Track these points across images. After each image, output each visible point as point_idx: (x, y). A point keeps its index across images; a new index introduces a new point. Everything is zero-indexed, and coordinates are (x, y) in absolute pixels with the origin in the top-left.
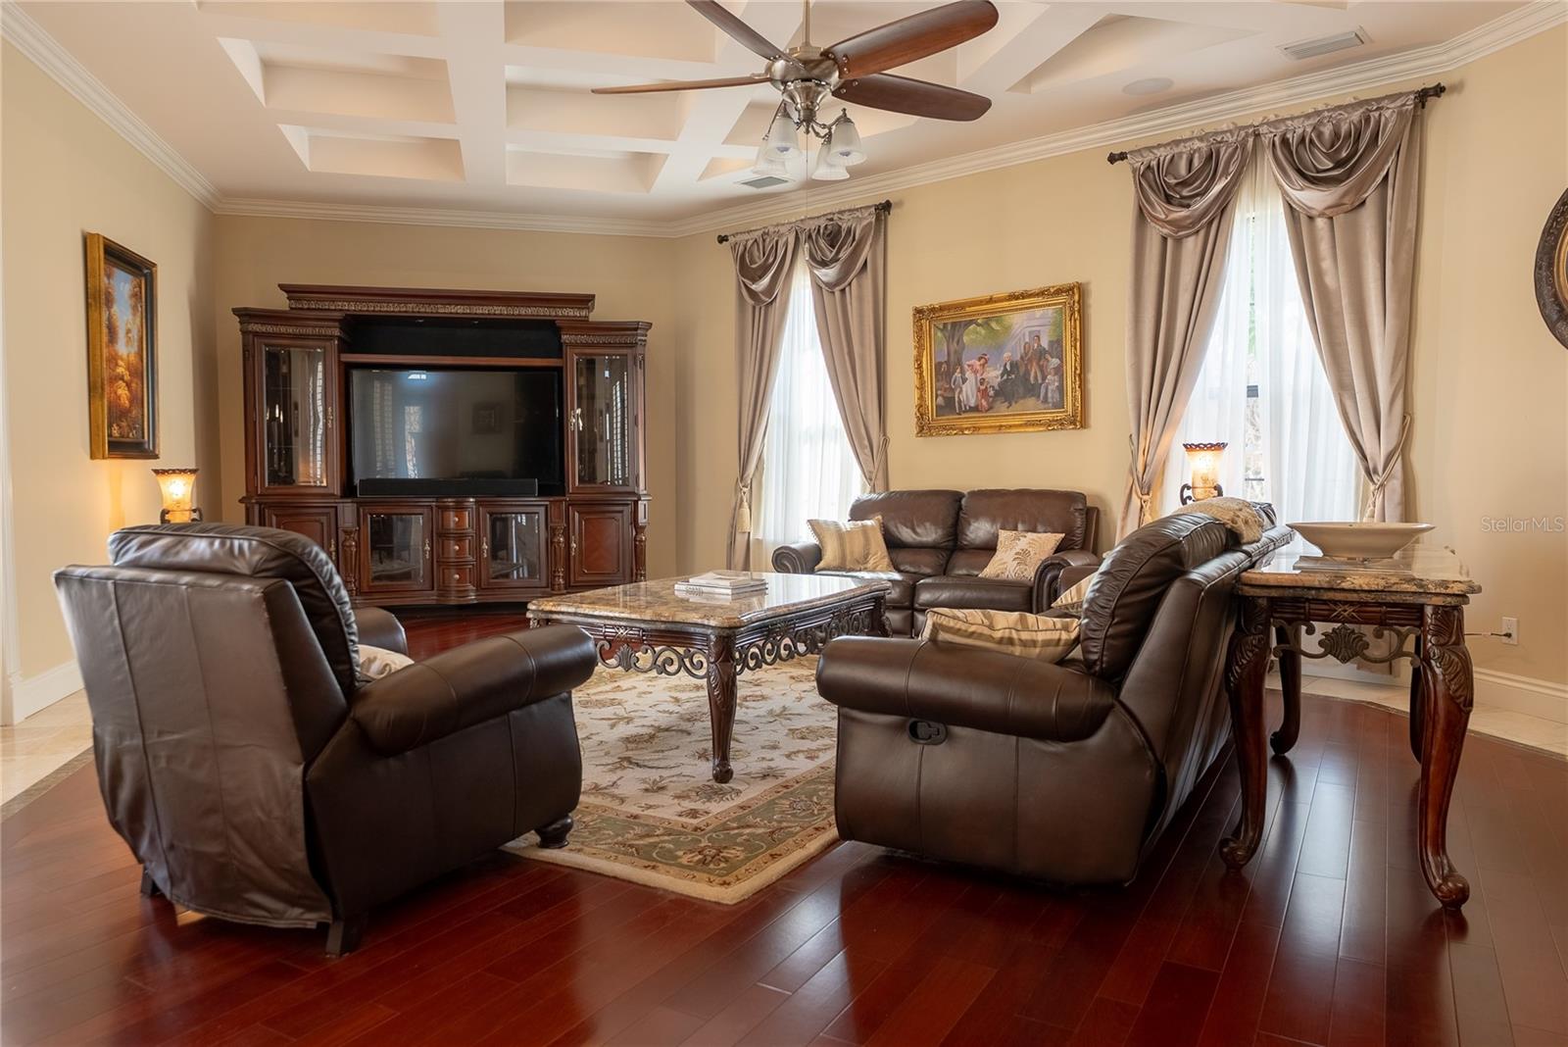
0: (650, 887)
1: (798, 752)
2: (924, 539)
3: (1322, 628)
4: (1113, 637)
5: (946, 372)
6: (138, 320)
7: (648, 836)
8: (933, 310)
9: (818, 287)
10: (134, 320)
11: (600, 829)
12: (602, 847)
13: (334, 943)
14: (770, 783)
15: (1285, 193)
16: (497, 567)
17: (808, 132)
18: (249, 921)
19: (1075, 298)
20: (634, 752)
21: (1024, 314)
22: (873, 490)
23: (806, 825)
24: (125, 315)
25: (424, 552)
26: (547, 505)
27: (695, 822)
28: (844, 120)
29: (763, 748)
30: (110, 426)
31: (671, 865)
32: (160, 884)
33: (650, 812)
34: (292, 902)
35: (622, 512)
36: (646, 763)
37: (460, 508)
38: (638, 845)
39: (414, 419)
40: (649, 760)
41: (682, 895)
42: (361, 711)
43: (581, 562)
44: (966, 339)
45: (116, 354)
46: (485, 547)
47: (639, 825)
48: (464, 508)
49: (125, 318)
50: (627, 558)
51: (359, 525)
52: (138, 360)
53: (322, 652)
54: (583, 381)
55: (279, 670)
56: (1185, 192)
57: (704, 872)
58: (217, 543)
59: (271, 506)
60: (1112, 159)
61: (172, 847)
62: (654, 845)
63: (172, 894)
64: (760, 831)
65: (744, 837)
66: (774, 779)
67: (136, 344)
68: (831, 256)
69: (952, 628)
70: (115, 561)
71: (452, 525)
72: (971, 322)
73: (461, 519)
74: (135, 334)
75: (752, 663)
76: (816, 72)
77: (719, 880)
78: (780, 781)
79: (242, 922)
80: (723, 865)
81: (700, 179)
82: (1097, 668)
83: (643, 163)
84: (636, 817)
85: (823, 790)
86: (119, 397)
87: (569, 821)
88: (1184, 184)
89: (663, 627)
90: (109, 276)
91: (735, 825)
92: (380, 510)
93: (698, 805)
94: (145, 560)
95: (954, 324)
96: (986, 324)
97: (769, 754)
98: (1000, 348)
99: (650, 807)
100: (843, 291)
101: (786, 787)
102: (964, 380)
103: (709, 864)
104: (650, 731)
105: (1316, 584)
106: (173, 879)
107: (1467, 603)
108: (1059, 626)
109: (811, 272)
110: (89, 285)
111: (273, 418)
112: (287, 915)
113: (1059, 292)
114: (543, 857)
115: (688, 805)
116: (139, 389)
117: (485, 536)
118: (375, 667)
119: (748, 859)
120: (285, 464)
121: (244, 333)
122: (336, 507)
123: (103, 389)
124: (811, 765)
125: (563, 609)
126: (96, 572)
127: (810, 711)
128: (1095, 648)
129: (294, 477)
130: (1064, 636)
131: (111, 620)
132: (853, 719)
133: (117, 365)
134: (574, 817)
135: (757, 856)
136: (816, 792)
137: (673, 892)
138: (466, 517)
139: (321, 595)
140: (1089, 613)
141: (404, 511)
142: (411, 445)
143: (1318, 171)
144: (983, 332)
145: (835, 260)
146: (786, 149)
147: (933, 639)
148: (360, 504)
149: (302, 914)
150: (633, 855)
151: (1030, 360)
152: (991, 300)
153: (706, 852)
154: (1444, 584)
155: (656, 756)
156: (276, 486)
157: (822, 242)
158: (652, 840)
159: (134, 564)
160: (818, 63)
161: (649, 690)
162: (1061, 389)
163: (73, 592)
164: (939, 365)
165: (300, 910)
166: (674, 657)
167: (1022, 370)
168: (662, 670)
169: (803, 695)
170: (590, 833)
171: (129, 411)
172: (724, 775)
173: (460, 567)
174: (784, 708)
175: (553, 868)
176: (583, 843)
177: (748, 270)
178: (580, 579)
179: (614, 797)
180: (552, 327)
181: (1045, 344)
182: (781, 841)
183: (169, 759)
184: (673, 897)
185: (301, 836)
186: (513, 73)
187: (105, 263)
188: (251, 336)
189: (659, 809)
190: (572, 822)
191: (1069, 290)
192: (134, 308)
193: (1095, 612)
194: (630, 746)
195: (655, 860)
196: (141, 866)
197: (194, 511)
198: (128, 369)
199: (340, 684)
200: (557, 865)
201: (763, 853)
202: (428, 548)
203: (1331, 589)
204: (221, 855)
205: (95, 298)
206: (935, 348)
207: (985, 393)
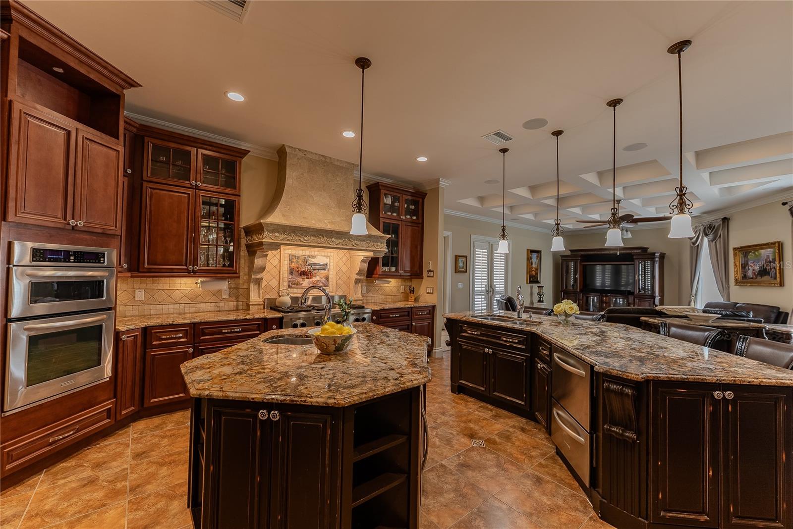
5: (744, 266)
6: (537, 261)
8: (739, 248)
9: (709, 241)
19: (780, 246)
21: (765, 250)
22: (724, 300)
24: (534, 260)
26: (628, 297)
30: (531, 278)
44: (749, 257)
45: (533, 267)
52: (537, 267)
67: (537, 264)
68: (710, 233)
71: (604, 300)
72: (750, 252)
86: (533, 274)
95: (747, 252)
96: (755, 253)
100: (716, 242)
102: (749, 269)
110: (528, 257)
113: (772, 244)
116: (537, 272)
117: (612, 303)
123: (529, 273)
144: (753, 255)
151: (767, 264)
152: (756, 246)
162: (776, 273)
164: (742, 265)
167: (765, 268)
171: (535, 276)
180: (631, 255)
181: (771, 260)
187: (531, 253)
191: (778, 243)
198: (535, 269)
202: (598, 304)
206: (740, 260)
207: (754, 273)
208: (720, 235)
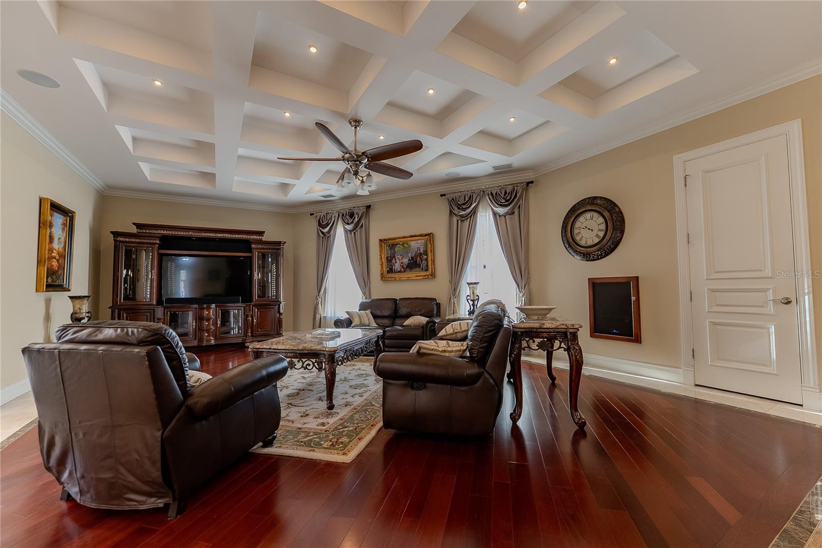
0: (314, 459)
1: (356, 394)
2: (385, 314)
3: (538, 340)
4: (482, 348)
6: (65, 235)
7: (307, 436)
8: (385, 240)
9: (346, 230)
10: (63, 235)
11: (287, 436)
12: (290, 444)
13: (172, 513)
14: (349, 408)
15: (492, 209)
16: (224, 329)
17: (356, 178)
18: (126, 508)
19: (430, 236)
20: (293, 400)
21: (415, 242)
22: (366, 299)
23: (368, 424)
24: (58, 232)
25: (193, 325)
26: (244, 307)
27: (325, 428)
28: (369, 175)
29: (342, 394)
30: (47, 278)
31: (320, 448)
32: (73, 495)
33: (304, 426)
34: (150, 495)
35: (274, 308)
36: (299, 405)
37: (208, 308)
38: (304, 441)
39: (183, 275)
40: (300, 403)
41: (327, 461)
42: (190, 401)
43: (258, 327)
44: (396, 249)
45: (53, 248)
46: (219, 322)
47: (302, 432)
48: (211, 308)
49: (58, 233)
50: (276, 324)
51: (164, 316)
52: (63, 249)
53: (173, 377)
54: (260, 262)
55: (152, 388)
56: (464, 207)
57: (334, 449)
58: (119, 330)
59: (123, 309)
60: (442, 196)
61: (83, 477)
62: (311, 440)
63: (80, 499)
64: (351, 429)
65: (346, 432)
66: (350, 407)
67: (63, 244)
68: (351, 222)
69: (426, 348)
70: (58, 341)
71: (205, 315)
72: (398, 244)
73: (209, 312)
74: (63, 240)
75: (340, 363)
76: (359, 159)
77: (341, 452)
78: (352, 407)
79: (122, 509)
80: (341, 445)
81: (305, 194)
82: (476, 359)
83: (284, 187)
84: (300, 429)
85: (369, 409)
86: (53, 266)
87: (275, 435)
88: (464, 204)
89: (307, 352)
90: (51, 216)
91: (341, 427)
92: (174, 310)
93: (324, 420)
94: (77, 340)
95: (392, 245)
96: (403, 245)
97: (345, 396)
98: (408, 253)
99: (305, 423)
100: (355, 233)
101: (355, 409)
102: (396, 263)
103: (335, 446)
104: (296, 391)
105: (536, 327)
106: (81, 492)
107: (579, 331)
108: (460, 345)
109: (343, 226)
110: (41, 219)
111: (127, 275)
112: (148, 503)
113: (426, 235)
114: (264, 452)
115: (320, 421)
116: (63, 262)
117: (219, 318)
118: (193, 380)
119: (350, 441)
120: (132, 293)
121: (115, 241)
122: (154, 310)
123: (45, 262)
124: (362, 399)
125: (265, 347)
126: (47, 346)
127: (355, 378)
128: (475, 352)
129: (136, 298)
130: (462, 348)
131: (56, 369)
132: (389, 384)
133: (53, 252)
134: (278, 433)
135: (353, 440)
136: (367, 410)
137: (324, 460)
138: (212, 311)
139: (173, 351)
140: (472, 340)
141: (185, 310)
142: (182, 284)
143: (501, 202)
144: (402, 247)
145: (352, 222)
146: (350, 183)
147: (418, 352)
148: (165, 308)
149: (156, 500)
150: (303, 446)
151: (417, 256)
152: (404, 237)
153: (333, 440)
154: (573, 325)
155: (302, 401)
156: (127, 301)
157: (348, 217)
158: (309, 438)
159: (70, 341)
160: (360, 156)
161: (291, 374)
162: (427, 265)
163: (33, 357)
164: (387, 258)
165: (155, 499)
166: (311, 363)
167: (415, 260)
168: (306, 368)
169: (351, 372)
170: (283, 438)
171: (57, 271)
172: (331, 407)
173: (208, 331)
174: (345, 378)
175: (270, 456)
176: (281, 443)
177: (321, 225)
178: (257, 333)
179: (289, 421)
180: (248, 243)
181: (422, 251)
182: (360, 432)
183: (84, 435)
184: (324, 463)
185: (159, 465)
186: (241, 151)
187: (50, 210)
188: (118, 243)
189: (309, 424)
190: (276, 436)
191: (429, 235)
192: (63, 229)
193: (474, 340)
194: (290, 398)
195: (313, 447)
196: (62, 486)
197: (88, 313)
198: (58, 254)
199: (180, 390)
200: (271, 455)
201: (355, 438)
202: (194, 324)
203: (540, 328)
204: (112, 478)
205: (44, 225)
206: (386, 252)
207: (403, 266)
208: (362, 225)
